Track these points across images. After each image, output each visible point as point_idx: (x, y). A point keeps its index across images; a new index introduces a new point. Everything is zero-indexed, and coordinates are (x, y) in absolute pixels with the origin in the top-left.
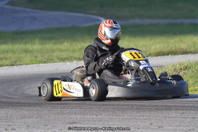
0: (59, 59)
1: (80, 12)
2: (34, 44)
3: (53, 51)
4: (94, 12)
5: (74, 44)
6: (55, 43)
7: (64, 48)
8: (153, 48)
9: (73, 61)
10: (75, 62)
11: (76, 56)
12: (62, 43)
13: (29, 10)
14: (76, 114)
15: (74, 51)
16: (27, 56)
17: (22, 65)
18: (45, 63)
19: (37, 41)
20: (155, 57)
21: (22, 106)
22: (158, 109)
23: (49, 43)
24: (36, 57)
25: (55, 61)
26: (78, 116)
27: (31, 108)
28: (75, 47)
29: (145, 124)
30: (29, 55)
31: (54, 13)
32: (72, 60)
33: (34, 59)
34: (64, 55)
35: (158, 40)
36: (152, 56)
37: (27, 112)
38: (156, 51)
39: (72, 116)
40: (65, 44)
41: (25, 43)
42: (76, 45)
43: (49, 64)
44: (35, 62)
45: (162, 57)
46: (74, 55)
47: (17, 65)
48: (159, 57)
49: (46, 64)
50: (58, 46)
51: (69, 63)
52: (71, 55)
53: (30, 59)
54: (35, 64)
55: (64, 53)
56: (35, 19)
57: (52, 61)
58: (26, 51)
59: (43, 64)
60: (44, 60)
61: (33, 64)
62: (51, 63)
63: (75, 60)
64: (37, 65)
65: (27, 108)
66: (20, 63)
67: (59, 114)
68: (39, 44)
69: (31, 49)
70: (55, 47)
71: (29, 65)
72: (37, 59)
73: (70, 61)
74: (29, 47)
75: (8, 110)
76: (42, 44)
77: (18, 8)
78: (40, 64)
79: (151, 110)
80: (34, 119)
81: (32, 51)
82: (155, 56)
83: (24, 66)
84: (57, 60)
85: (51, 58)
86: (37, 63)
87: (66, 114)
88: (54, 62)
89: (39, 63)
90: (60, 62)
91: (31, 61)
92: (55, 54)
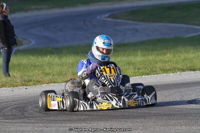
0: (162, 71)
1: (182, 23)
2: (137, 56)
3: (157, 63)
4: (197, 22)
5: (177, 55)
6: (157, 55)
7: (167, 59)
9: (177, 72)
10: (178, 72)
11: (180, 67)
12: (164, 54)
13: (131, 22)
14: (181, 125)
15: (177, 62)
16: (130, 68)
18: (148, 74)
19: (139, 53)
21: (126, 118)
23: (151, 55)
24: (138, 69)
25: (158, 72)
26: (184, 127)
27: (135, 120)
28: (179, 58)
30: (131, 67)
31: (155, 24)
32: (175, 70)
33: (137, 71)
34: (167, 66)
37: (132, 124)
39: (177, 128)
40: (168, 55)
41: (128, 55)
42: (179, 56)
43: (153, 76)
44: (138, 73)
46: (177, 66)
49: (150, 76)
50: (161, 57)
51: (172, 74)
52: (174, 66)
53: (133, 71)
54: (138, 76)
55: (167, 65)
56: (137, 31)
57: (155, 73)
58: (129, 63)
59: (146, 76)
60: (147, 72)
61: (136, 76)
62: (154, 74)
63: (179, 71)
64: (140, 77)
65: (131, 120)
67: (164, 126)
68: (142, 56)
69: (134, 61)
70: (158, 58)
72: (140, 71)
73: (173, 73)
74: (132, 59)
75: (113, 122)
76: (144, 55)
77: (119, 21)
78: (143, 76)
80: (139, 131)
81: (135, 63)
85: (154, 69)
86: (140, 75)
87: (171, 125)
88: (157, 74)
90: (163, 73)
91: (134, 73)
92: (158, 66)
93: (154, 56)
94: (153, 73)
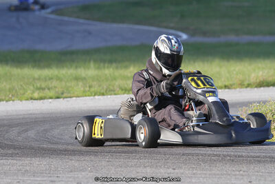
0: (122, 90)
2: (88, 68)
3: (115, 79)
4: (172, 25)
6: (117, 68)
7: (129, 75)
8: (253, 75)
12: (126, 67)
13: (81, 21)
14: (145, 167)
16: (78, 85)
17: (71, 97)
18: (103, 94)
19: (92, 64)
20: (256, 89)
21: (70, 155)
22: (259, 161)
23: (108, 67)
24: (90, 87)
25: (116, 92)
26: (148, 170)
27: (82, 158)
29: (242, 181)
30: (80, 84)
31: (115, 26)
33: (87, 89)
34: (130, 84)
35: (260, 65)
36: (252, 87)
37: (78, 162)
38: (258, 81)
39: (139, 170)
40: (131, 69)
41: (76, 67)
43: (109, 96)
44: (89, 93)
45: (266, 88)
47: (64, 98)
48: (262, 88)
49: (105, 97)
50: (122, 72)
53: (82, 89)
54: (89, 96)
56: (90, 33)
57: (112, 92)
58: (77, 79)
59: (100, 97)
60: (102, 91)
61: (86, 96)
62: (111, 95)
64: (92, 97)
65: (77, 157)
66: (69, 95)
67: (121, 167)
68: (95, 69)
69: (83, 75)
70: (118, 73)
71: (81, 98)
72: (92, 89)
74: (82, 72)
75: (51, 160)
76: (99, 68)
77: (66, 18)
78: (96, 97)
79: (250, 162)
80: (87, 173)
81: (85, 78)
82: (256, 87)
83: (74, 98)
84: (120, 91)
85: (111, 88)
86: (91, 96)
87: (131, 167)
88: (115, 94)
89: (95, 95)
90: (124, 94)
91: (84, 92)
92: (117, 83)
93: (111, 70)
94: (110, 93)
